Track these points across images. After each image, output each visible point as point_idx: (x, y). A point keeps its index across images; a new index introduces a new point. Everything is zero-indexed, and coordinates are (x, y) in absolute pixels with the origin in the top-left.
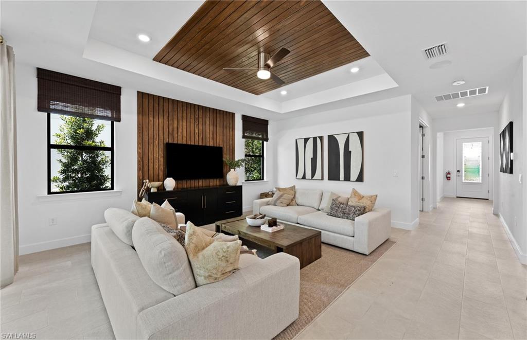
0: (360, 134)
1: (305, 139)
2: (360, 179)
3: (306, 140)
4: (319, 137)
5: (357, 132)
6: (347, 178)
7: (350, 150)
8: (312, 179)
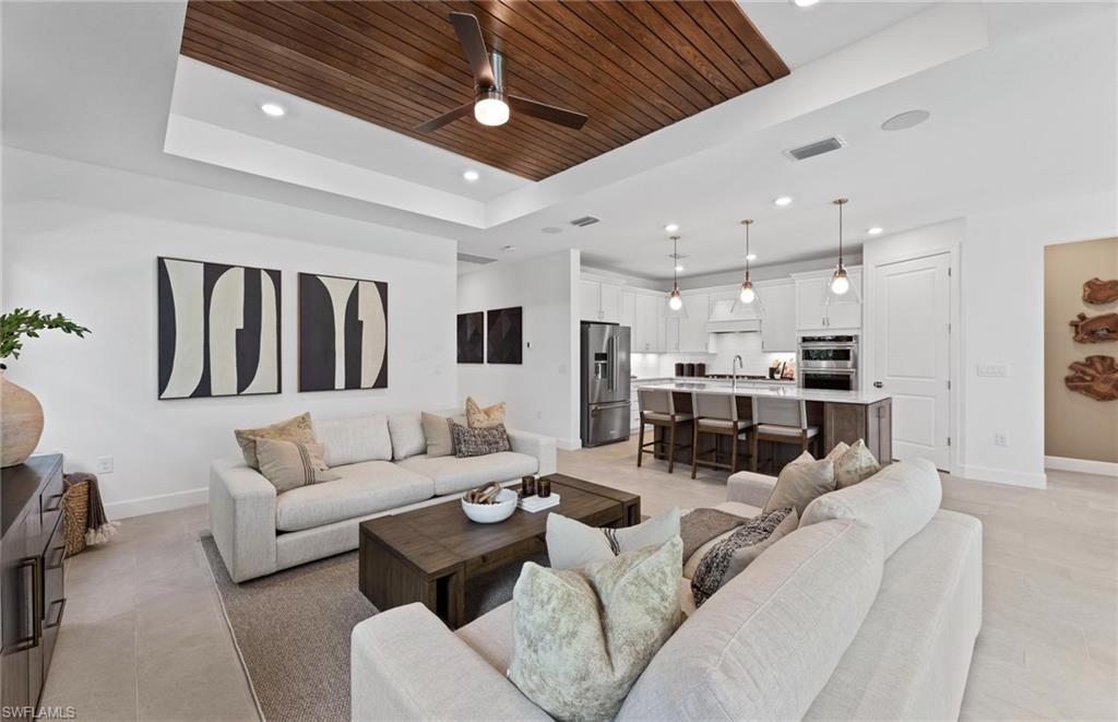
0: (382, 288)
1: (207, 266)
2: (382, 382)
3: (213, 272)
4: (267, 271)
5: (376, 282)
6: (353, 382)
7: (360, 319)
8: (238, 394)
